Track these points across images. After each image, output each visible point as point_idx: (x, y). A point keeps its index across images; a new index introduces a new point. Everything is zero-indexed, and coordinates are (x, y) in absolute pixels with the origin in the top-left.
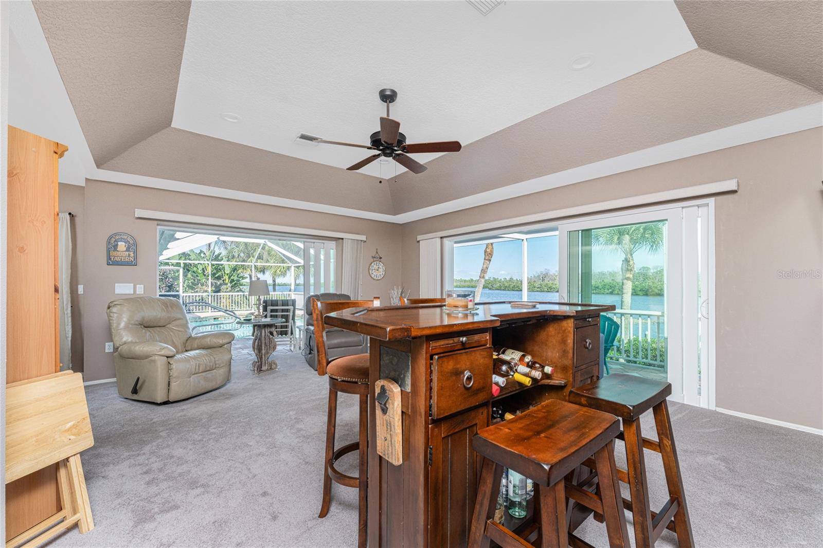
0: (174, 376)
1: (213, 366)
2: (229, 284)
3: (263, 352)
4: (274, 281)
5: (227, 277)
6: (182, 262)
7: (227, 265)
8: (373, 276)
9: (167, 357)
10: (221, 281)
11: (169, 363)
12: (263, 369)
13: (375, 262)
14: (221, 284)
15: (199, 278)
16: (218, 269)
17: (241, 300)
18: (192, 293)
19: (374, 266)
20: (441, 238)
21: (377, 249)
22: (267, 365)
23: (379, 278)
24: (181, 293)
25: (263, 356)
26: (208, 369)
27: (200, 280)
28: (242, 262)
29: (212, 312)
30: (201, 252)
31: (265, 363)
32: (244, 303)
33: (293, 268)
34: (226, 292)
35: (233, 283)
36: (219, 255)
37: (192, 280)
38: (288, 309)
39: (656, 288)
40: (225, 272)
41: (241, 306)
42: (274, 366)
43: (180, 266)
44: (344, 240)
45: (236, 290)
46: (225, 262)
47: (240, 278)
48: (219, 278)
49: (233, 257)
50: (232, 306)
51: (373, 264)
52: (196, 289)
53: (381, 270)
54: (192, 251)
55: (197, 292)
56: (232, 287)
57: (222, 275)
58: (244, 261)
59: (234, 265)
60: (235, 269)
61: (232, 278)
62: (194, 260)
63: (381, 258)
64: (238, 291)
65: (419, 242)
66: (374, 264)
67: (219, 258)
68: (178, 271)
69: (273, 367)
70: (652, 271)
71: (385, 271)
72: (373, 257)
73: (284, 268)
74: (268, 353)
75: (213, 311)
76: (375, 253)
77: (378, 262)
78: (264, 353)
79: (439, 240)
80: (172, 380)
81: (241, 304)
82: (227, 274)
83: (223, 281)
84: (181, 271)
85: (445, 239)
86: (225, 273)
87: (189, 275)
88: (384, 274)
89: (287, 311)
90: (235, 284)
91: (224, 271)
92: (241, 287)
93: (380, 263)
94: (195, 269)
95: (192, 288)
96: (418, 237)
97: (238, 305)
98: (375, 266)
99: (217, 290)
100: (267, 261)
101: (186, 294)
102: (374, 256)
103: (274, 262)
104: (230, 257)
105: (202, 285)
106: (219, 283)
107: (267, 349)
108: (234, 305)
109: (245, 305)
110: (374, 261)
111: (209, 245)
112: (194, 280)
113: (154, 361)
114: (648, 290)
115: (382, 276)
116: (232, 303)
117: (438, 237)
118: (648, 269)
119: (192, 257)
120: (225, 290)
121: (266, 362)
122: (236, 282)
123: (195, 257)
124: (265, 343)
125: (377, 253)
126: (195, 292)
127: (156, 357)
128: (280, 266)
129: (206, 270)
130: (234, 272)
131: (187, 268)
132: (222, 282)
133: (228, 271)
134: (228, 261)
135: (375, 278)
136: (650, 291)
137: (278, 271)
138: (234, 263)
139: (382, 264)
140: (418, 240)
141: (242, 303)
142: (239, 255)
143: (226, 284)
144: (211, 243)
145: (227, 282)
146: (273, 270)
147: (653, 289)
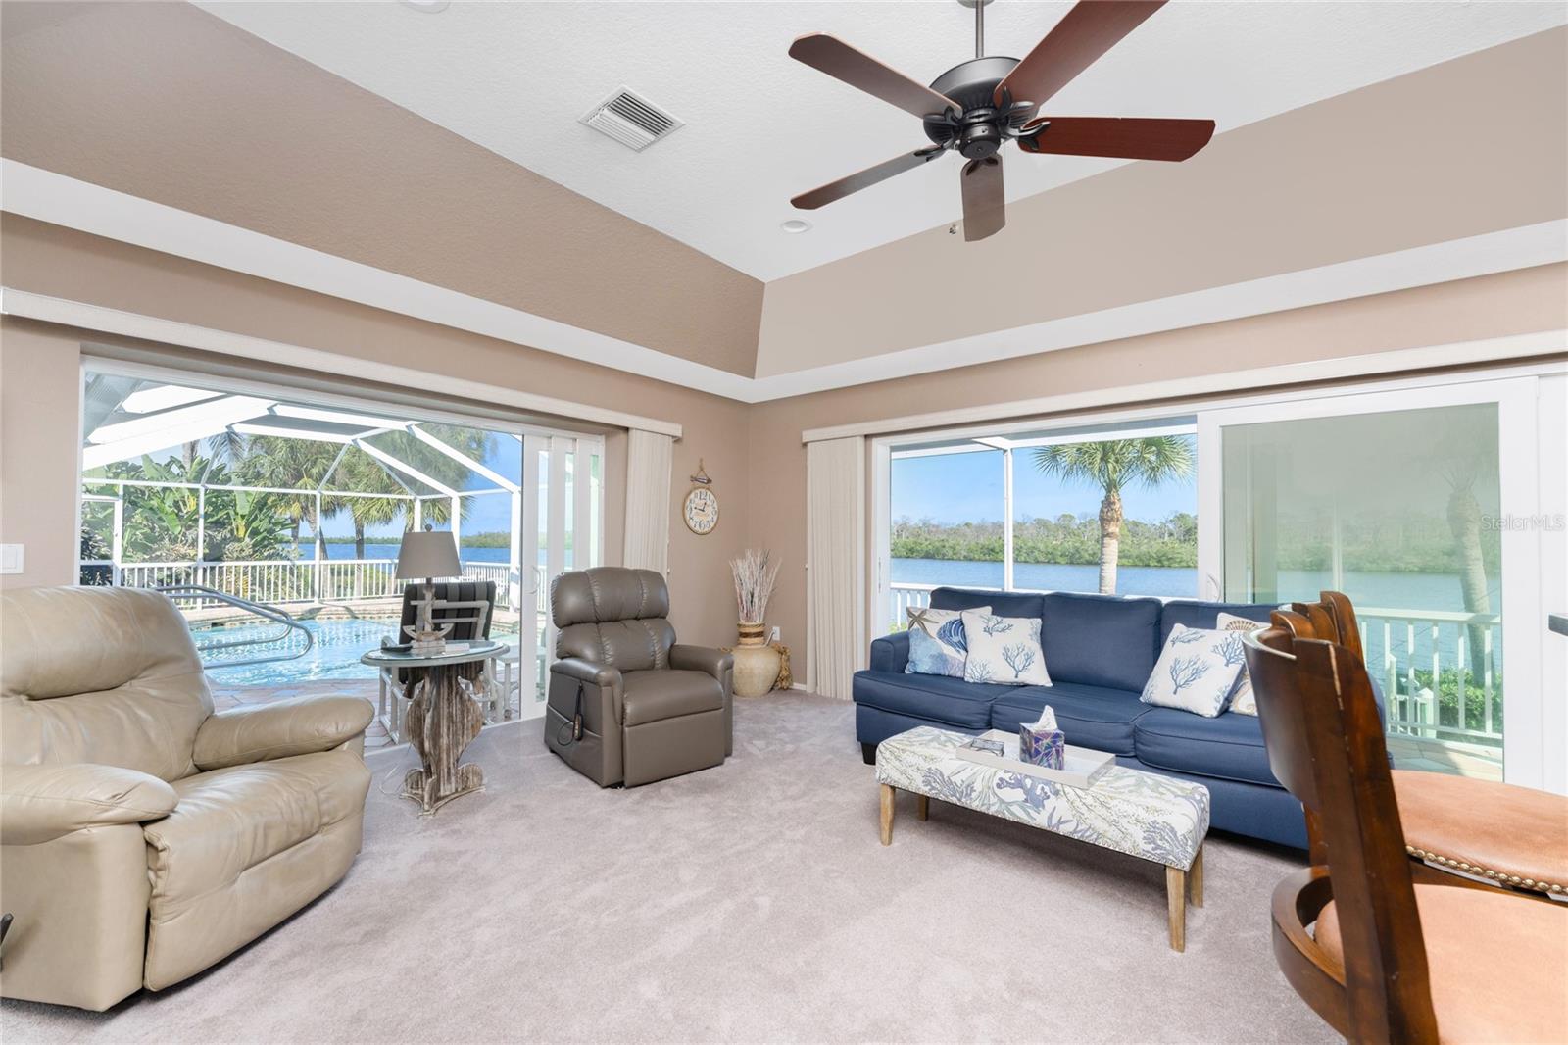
0: (171, 894)
1: (312, 825)
2: (247, 540)
3: (444, 741)
4: (359, 532)
5: (242, 523)
6: (120, 484)
7: (244, 495)
8: (692, 525)
9: (143, 824)
10: (226, 533)
11: (149, 844)
12: (442, 794)
13: (698, 491)
14: (225, 539)
15: (164, 524)
16: (220, 503)
17: (277, 578)
18: (144, 560)
19: (695, 500)
20: (867, 437)
21: (701, 460)
22: (453, 779)
23: (706, 530)
24: (117, 561)
25: (444, 756)
26: (296, 836)
27: (167, 530)
28: (280, 487)
29: (203, 608)
30: (173, 460)
31: (449, 773)
32: (284, 584)
33: (418, 505)
34: (238, 559)
35: (259, 538)
36: (220, 469)
37: (146, 530)
38: (473, 609)
39: (1086, 551)
40: (238, 510)
41: (276, 591)
42: (473, 780)
43: (115, 494)
44: (631, 433)
45: (265, 554)
46: (235, 487)
47: (275, 525)
48: (219, 525)
49: (258, 476)
50: (253, 591)
51: (692, 496)
52: (156, 550)
53: (709, 510)
54: (146, 457)
55: (158, 558)
56: (254, 546)
57: (229, 517)
58: (285, 485)
59: (260, 493)
60: (261, 504)
61: (254, 525)
62: (151, 479)
63: (709, 481)
64: (270, 557)
65: (805, 445)
66: (696, 497)
67: (221, 477)
68: (111, 505)
69: (470, 784)
70: (1078, 521)
71: (719, 513)
72: (694, 479)
73: (389, 503)
74: (457, 744)
75: (207, 604)
76: (698, 469)
77: (703, 490)
78: (445, 747)
79: (861, 442)
80: (160, 910)
81: (276, 585)
82: (243, 516)
83: (232, 532)
84: (119, 506)
85: (875, 442)
86: (237, 514)
87: (138, 518)
88: (715, 519)
89: (473, 612)
90: (264, 539)
91: (235, 511)
92: (279, 546)
93: (709, 493)
94: (155, 503)
95: (145, 549)
96: (804, 433)
97: (269, 589)
98: (697, 500)
99: (215, 554)
100: (346, 488)
101: (132, 565)
102: (694, 476)
103: (364, 491)
104: (252, 476)
105: (174, 541)
106: (219, 537)
107: (455, 734)
108: (257, 588)
109: (288, 590)
110: (695, 489)
111: (193, 446)
112: (152, 529)
113: (85, 849)
114: (1073, 554)
115: (712, 525)
116: (253, 584)
117: (861, 436)
118: (1072, 517)
119: (147, 472)
120: (235, 555)
121: (452, 771)
122: (265, 534)
123: (153, 473)
124: (450, 715)
125: (702, 469)
126: (151, 559)
127: (96, 831)
128: (379, 499)
129: (185, 504)
130: (260, 510)
131: (133, 499)
132: (229, 536)
133: (243, 507)
134: (244, 484)
135: (697, 529)
136: (1077, 556)
137: (374, 512)
138: (258, 489)
139: (712, 497)
140: (804, 441)
141: (280, 583)
142: (273, 472)
143: (240, 540)
144: (198, 441)
145: (241, 534)
146: (360, 509)
147: (1082, 553)
